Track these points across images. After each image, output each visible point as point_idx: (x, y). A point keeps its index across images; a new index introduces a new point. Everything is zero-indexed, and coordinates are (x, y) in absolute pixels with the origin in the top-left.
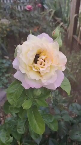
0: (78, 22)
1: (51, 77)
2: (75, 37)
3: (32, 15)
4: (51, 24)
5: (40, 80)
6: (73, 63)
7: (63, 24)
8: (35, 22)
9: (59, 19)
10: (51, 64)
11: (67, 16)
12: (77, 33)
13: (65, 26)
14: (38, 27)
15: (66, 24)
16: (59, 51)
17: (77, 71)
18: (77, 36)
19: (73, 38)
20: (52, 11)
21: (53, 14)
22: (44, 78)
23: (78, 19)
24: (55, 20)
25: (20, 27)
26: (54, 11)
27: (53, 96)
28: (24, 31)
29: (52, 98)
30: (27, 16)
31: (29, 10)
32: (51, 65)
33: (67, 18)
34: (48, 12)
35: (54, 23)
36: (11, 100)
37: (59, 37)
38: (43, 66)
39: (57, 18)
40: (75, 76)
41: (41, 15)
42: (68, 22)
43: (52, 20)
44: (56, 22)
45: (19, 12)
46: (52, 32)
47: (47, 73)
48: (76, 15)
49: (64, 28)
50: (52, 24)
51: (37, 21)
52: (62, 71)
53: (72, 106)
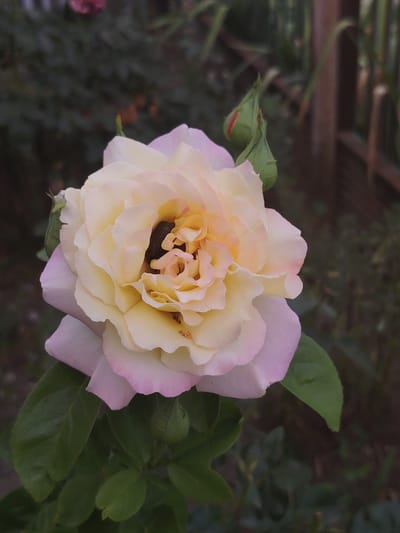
0: (363, 62)
1: (237, 332)
2: (352, 139)
3: (106, 35)
4: (211, 77)
5: (183, 352)
6: (352, 284)
7: (278, 77)
8: (123, 73)
9: (254, 52)
10: (230, 268)
11: (299, 32)
12: (360, 119)
13: (292, 84)
14: (141, 101)
15: (298, 77)
16: (267, 206)
17: (381, 327)
18: (364, 132)
19: (341, 148)
20: (211, 10)
21: (217, 23)
22: (199, 343)
23: (361, 45)
24: (235, 58)
25: (42, 106)
26: (223, 10)
27: (253, 465)
28: (67, 122)
29: (251, 478)
30: (80, 45)
31: (85, 11)
32: (227, 275)
33: (297, 43)
34: (192, 14)
35: (226, 75)
36: (37, 477)
37: (258, 140)
38: (193, 282)
39: (242, 47)
40: (374, 355)
41: (152, 32)
42: (306, 64)
43: (219, 59)
44: (242, 68)
45: (30, 24)
46: (223, 121)
47: (211, 312)
48: (344, 24)
49: (285, 97)
50: (220, 79)
51: (137, 68)
52: (288, 300)
53: (367, 518)
